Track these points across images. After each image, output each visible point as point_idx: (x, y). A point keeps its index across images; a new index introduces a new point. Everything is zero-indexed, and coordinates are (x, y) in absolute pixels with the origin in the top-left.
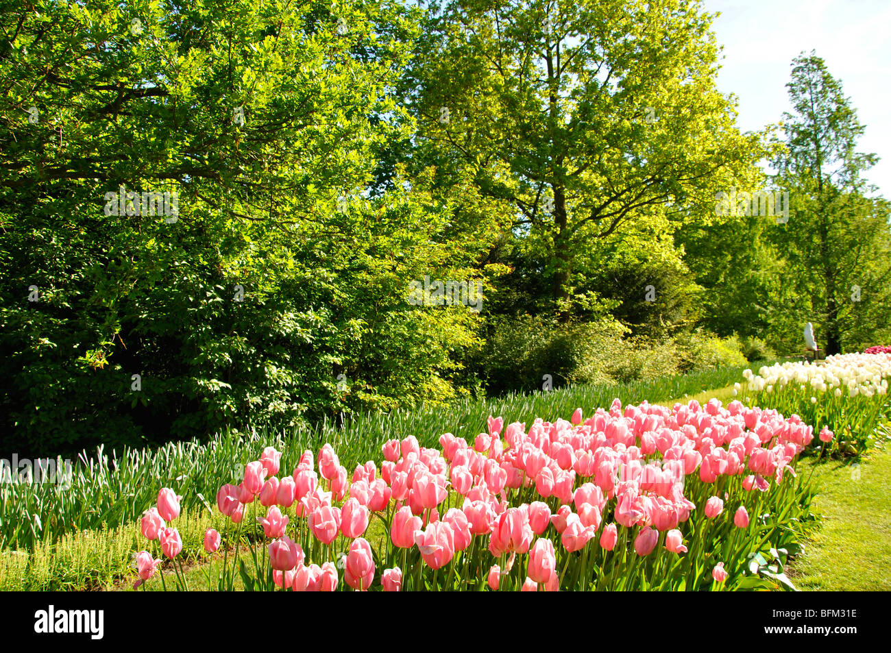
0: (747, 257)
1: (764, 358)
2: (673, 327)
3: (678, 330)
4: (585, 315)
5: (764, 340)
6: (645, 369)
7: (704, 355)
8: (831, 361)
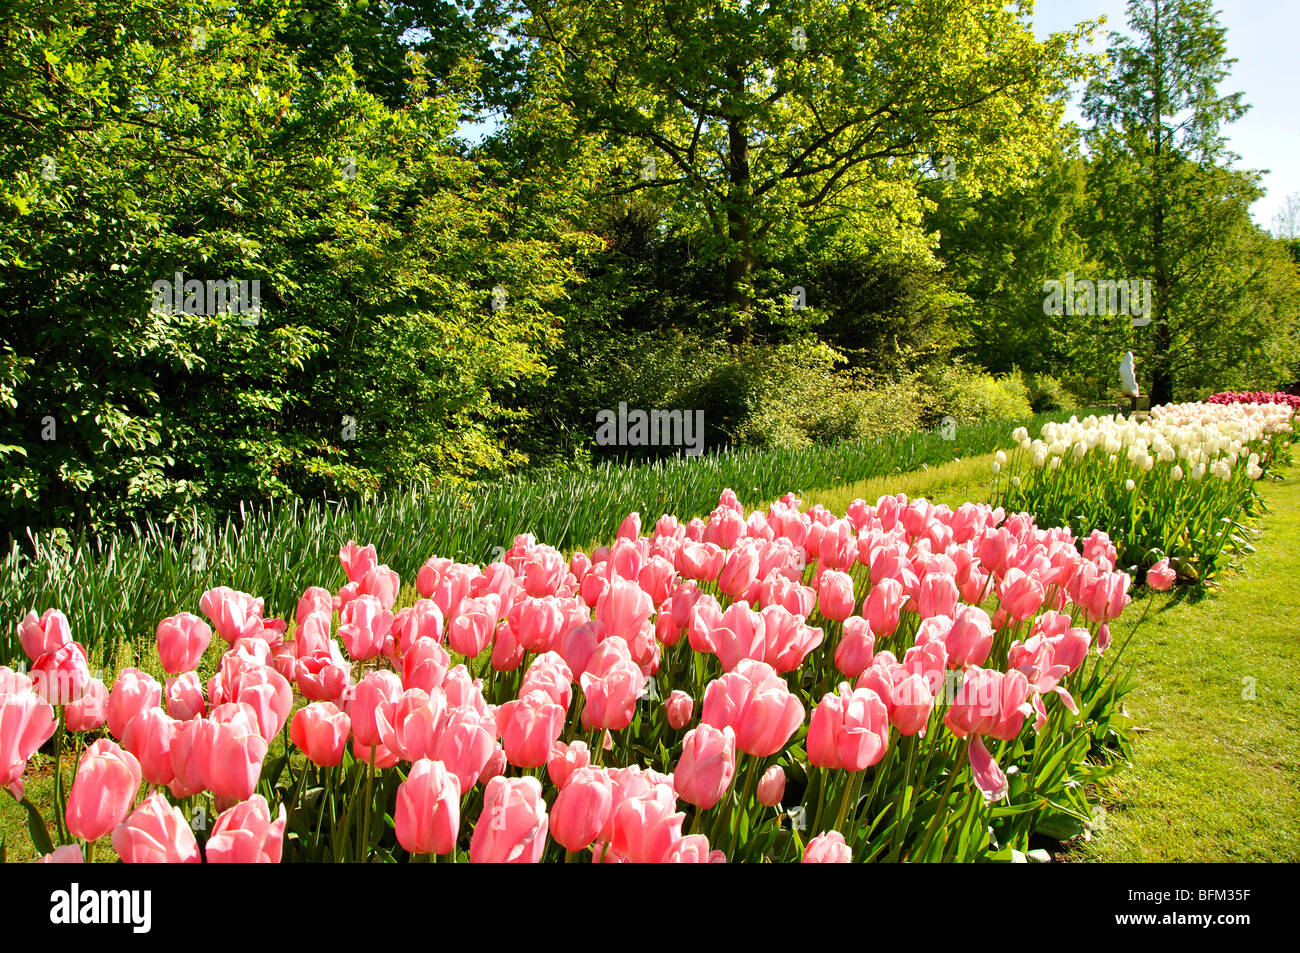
0: (1041, 256)
1: (1058, 408)
2: (914, 355)
3: (922, 360)
4: (772, 333)
5: (1059, 379)
6: (863, 422)
7: (963, 400)
8: (1158, 413)
